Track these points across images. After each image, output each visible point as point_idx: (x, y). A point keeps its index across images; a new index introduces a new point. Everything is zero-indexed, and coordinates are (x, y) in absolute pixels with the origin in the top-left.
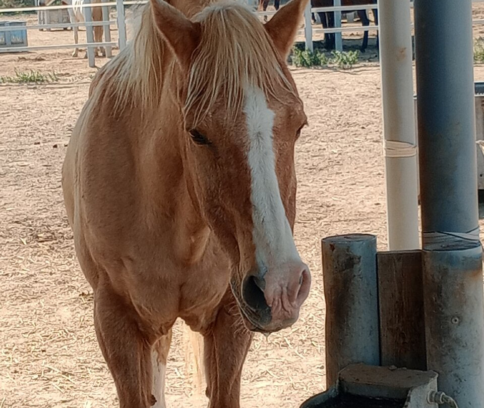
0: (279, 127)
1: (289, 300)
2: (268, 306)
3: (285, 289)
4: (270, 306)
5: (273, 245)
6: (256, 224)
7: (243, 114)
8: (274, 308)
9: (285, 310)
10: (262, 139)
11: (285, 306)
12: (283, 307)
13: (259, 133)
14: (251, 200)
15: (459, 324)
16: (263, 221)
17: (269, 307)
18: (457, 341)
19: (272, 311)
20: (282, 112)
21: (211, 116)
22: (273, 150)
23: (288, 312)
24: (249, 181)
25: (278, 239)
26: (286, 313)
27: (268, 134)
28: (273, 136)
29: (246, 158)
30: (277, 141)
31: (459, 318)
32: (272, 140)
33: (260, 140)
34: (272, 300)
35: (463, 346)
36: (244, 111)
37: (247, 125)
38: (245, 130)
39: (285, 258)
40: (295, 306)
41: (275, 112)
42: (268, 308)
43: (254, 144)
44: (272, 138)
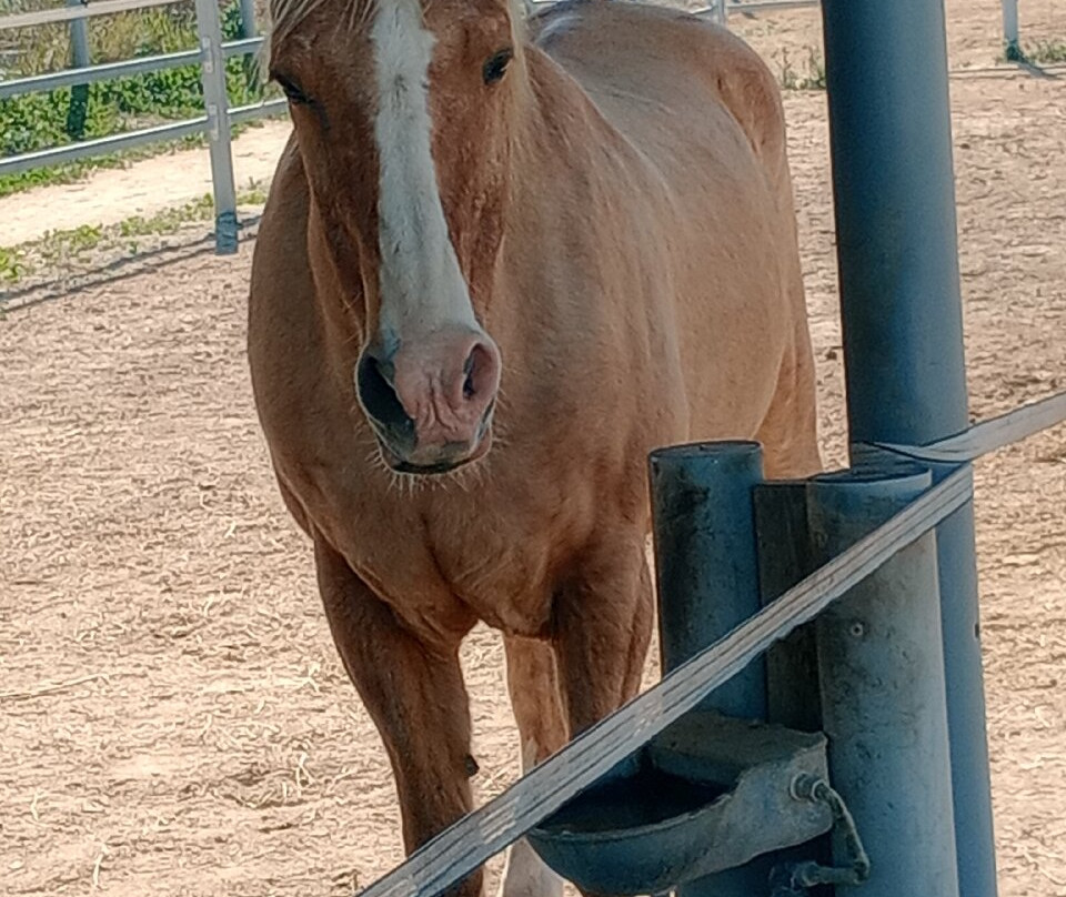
0: (445, 64)
1: (450, 406)
2: (408, 418)
3: (436, 383)
4: (413, 417)
5: (413, 297)
6: (385, 258)
7: (369, 41)
8: (421, 422)
9: (443, 425)
10: (405, 90)
11: (442, 417)
12: (437, 418)
13: (400, 78)
14: (379, 211)
15: (863, 639)
16: (397, 250)
17: (412, 420)
18: (861, 673)
19: (418, 428)
20: (452, 35)
21: (309, 48)
22: (428, 112)
23: (449, 428)
24: (376, 173)
25: (425, 285)
26: (446, 431)
27: (418, 79)
28: (428, 83)
29: (372, 129)
30: (438, 92)
31: (863, 624)
32: (427, 91)
33: (401, 92)
34: (415, 405)
35: (874, 686)
36: (371, 37)
37: (375, 62)
38: (372, 72)
39: (437, 322)
40: (464, 416)
41: (437, 37)
42: (408, 422)
43: (387, 101)
44: (425, 86)
